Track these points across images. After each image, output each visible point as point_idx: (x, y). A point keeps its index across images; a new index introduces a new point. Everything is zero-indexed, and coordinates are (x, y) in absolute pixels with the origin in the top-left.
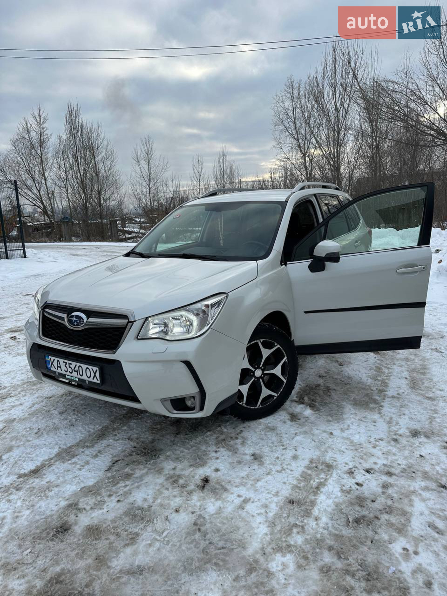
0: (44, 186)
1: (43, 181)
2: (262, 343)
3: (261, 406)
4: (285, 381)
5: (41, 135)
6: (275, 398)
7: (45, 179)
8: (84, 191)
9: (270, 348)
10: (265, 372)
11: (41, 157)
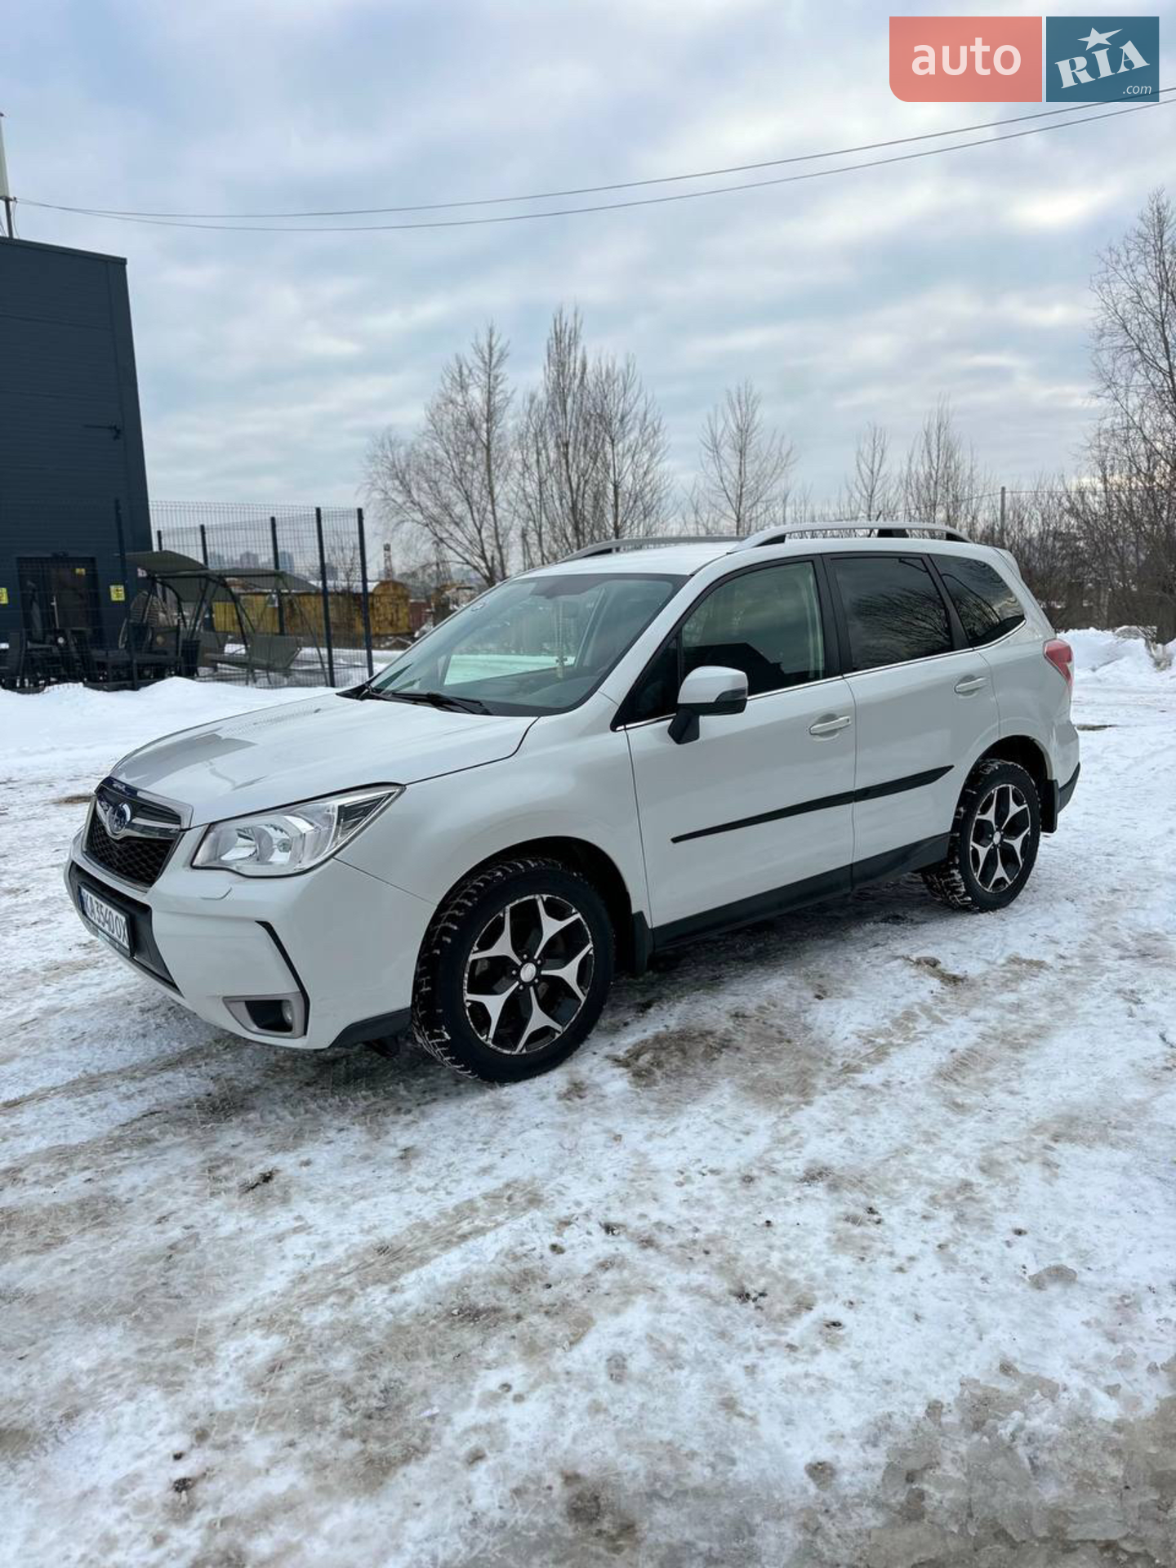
0: (491, 517)
1: (489, 507)
2: (545, 904)
3: (524, 1051)
4: (583, 998)
5: (490, 393)
6: (558, 1035)
7: (493, 501)
8: (576, 528)
9: (561, 918)
10: (544, 973)
11: (488, 449)
